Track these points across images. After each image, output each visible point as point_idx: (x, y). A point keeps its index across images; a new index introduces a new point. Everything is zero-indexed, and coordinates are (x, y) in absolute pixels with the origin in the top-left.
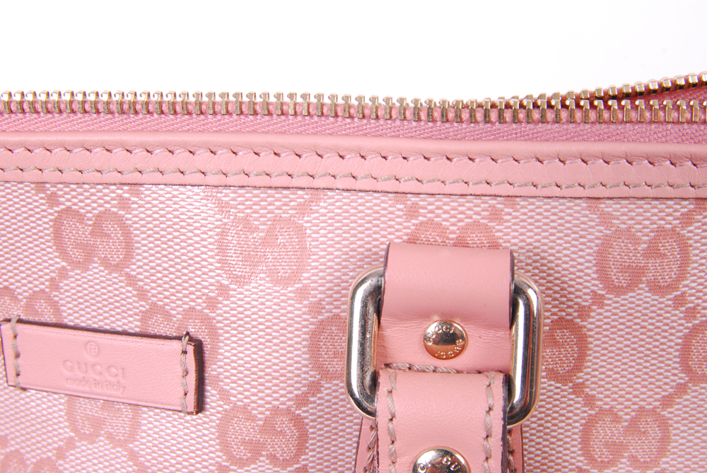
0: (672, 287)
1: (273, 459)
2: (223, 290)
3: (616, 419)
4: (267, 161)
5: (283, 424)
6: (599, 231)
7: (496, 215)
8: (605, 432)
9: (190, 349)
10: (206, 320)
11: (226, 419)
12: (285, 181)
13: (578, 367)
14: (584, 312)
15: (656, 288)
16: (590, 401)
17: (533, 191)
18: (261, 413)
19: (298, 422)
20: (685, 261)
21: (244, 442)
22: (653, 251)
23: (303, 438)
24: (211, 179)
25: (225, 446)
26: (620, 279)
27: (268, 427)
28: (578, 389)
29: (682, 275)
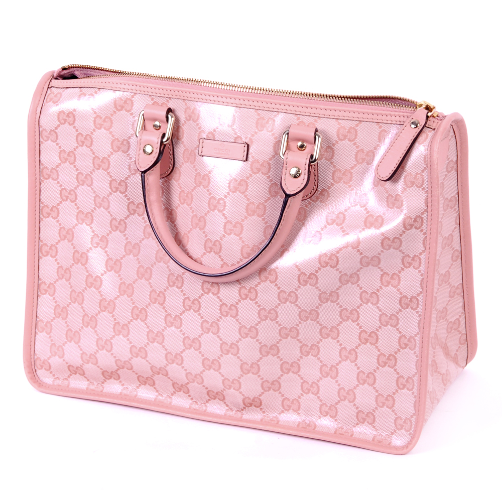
0: (353, 140)
1: (262, 173)
2: (256, 133)
3: (340, 171)
4: (269, 105)
5: (266, 164)
6: (338, 126)
7: (316, 121)
8: (338, 174)
9: (246, 146)
10: (251, 139)
11: (253, 163)
12: (272, 110)
13: (332, 158)
14: (334, 145)
15: (349, 140)
16: (334, 166)
17: (324, 116)
18: (261, 162)
19: (269, 164)
20: (356, 135)
21: (256, 168)
22: (349, 132)
23: (270, 168)
24: (256, 108)
25: (252, 169)
26: (342, 138)
27: (262, 165)
28: (332, 163)
29: (355, 138)
